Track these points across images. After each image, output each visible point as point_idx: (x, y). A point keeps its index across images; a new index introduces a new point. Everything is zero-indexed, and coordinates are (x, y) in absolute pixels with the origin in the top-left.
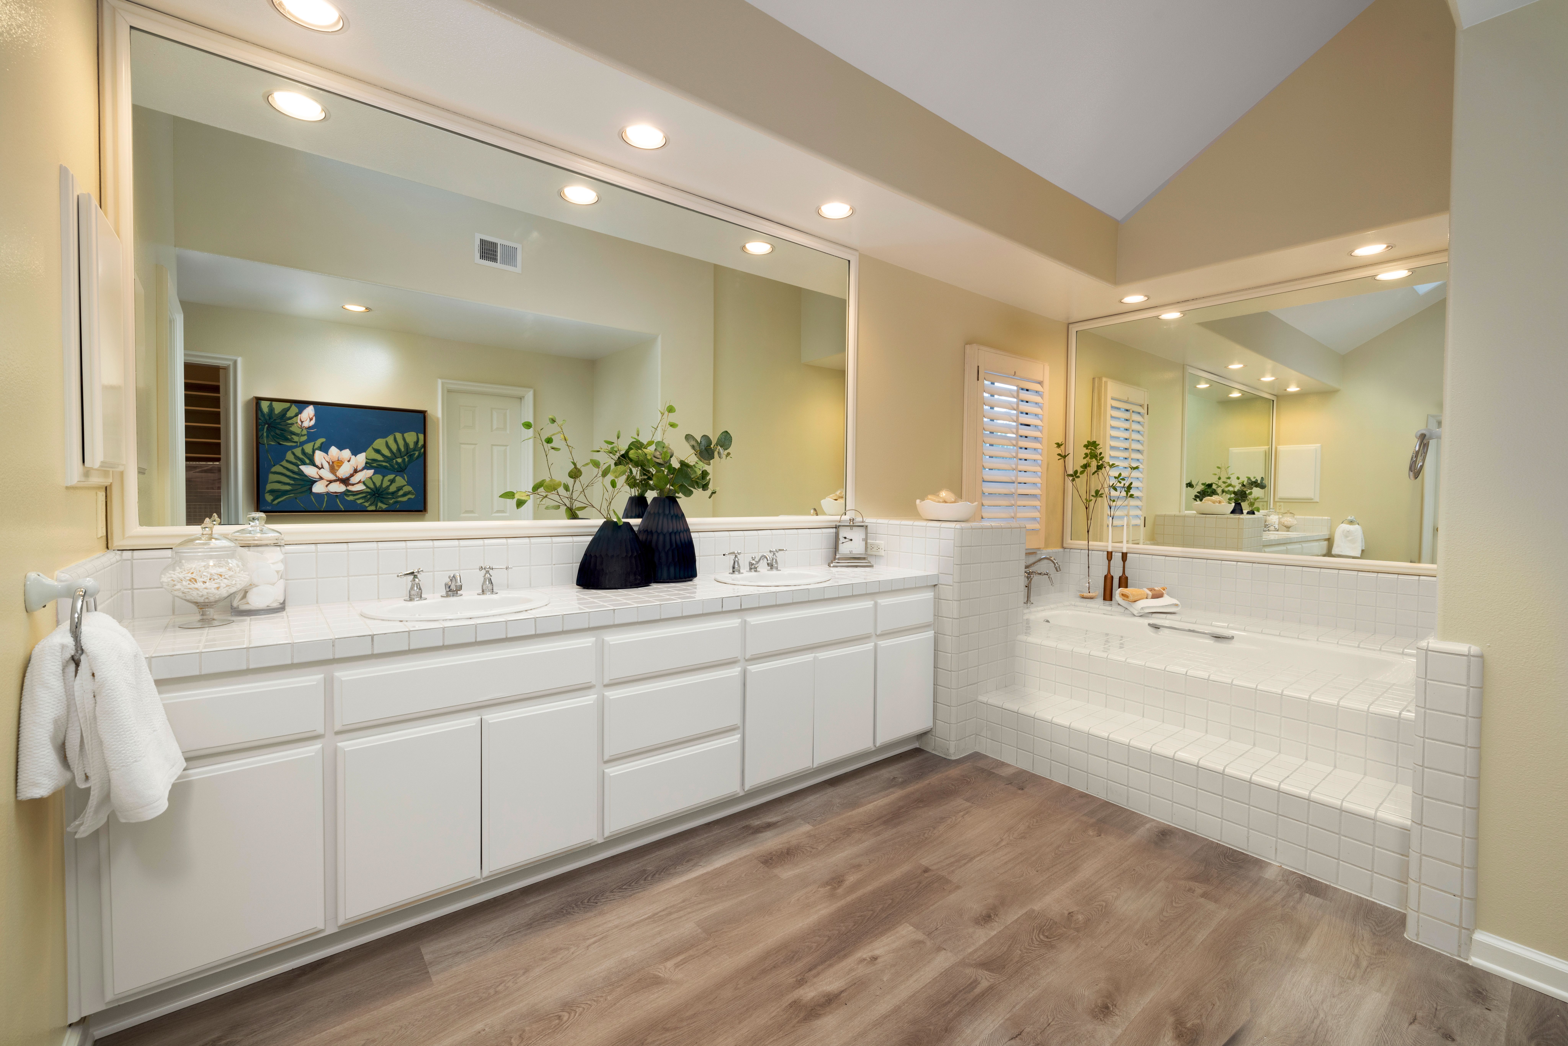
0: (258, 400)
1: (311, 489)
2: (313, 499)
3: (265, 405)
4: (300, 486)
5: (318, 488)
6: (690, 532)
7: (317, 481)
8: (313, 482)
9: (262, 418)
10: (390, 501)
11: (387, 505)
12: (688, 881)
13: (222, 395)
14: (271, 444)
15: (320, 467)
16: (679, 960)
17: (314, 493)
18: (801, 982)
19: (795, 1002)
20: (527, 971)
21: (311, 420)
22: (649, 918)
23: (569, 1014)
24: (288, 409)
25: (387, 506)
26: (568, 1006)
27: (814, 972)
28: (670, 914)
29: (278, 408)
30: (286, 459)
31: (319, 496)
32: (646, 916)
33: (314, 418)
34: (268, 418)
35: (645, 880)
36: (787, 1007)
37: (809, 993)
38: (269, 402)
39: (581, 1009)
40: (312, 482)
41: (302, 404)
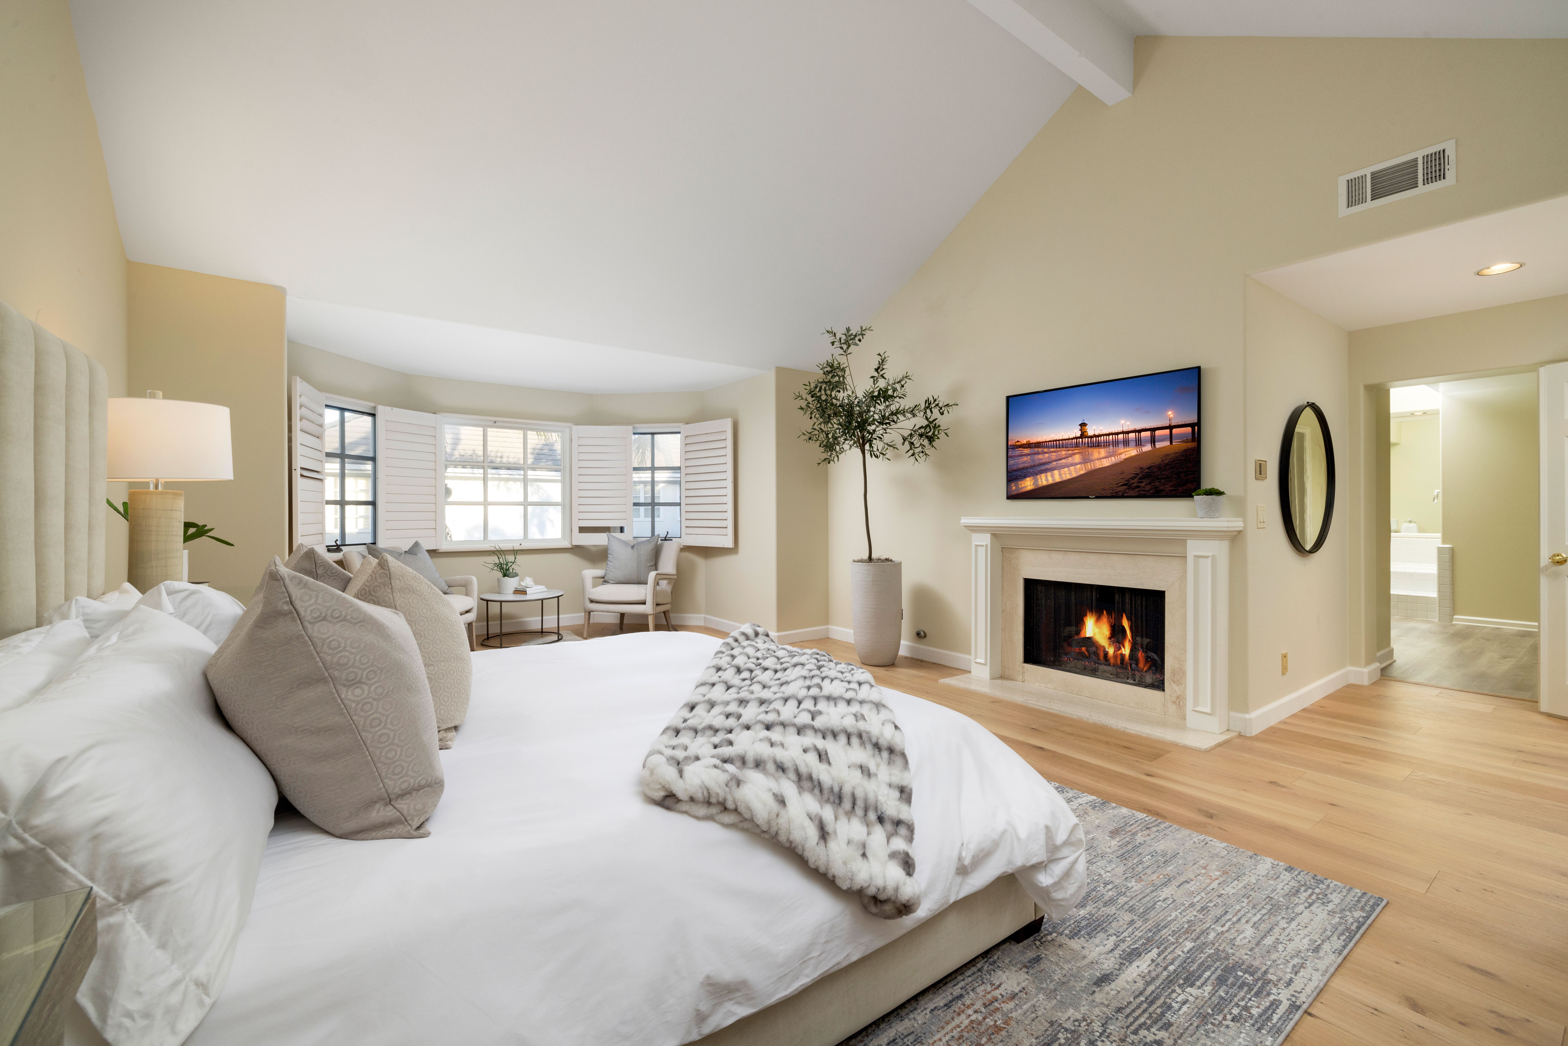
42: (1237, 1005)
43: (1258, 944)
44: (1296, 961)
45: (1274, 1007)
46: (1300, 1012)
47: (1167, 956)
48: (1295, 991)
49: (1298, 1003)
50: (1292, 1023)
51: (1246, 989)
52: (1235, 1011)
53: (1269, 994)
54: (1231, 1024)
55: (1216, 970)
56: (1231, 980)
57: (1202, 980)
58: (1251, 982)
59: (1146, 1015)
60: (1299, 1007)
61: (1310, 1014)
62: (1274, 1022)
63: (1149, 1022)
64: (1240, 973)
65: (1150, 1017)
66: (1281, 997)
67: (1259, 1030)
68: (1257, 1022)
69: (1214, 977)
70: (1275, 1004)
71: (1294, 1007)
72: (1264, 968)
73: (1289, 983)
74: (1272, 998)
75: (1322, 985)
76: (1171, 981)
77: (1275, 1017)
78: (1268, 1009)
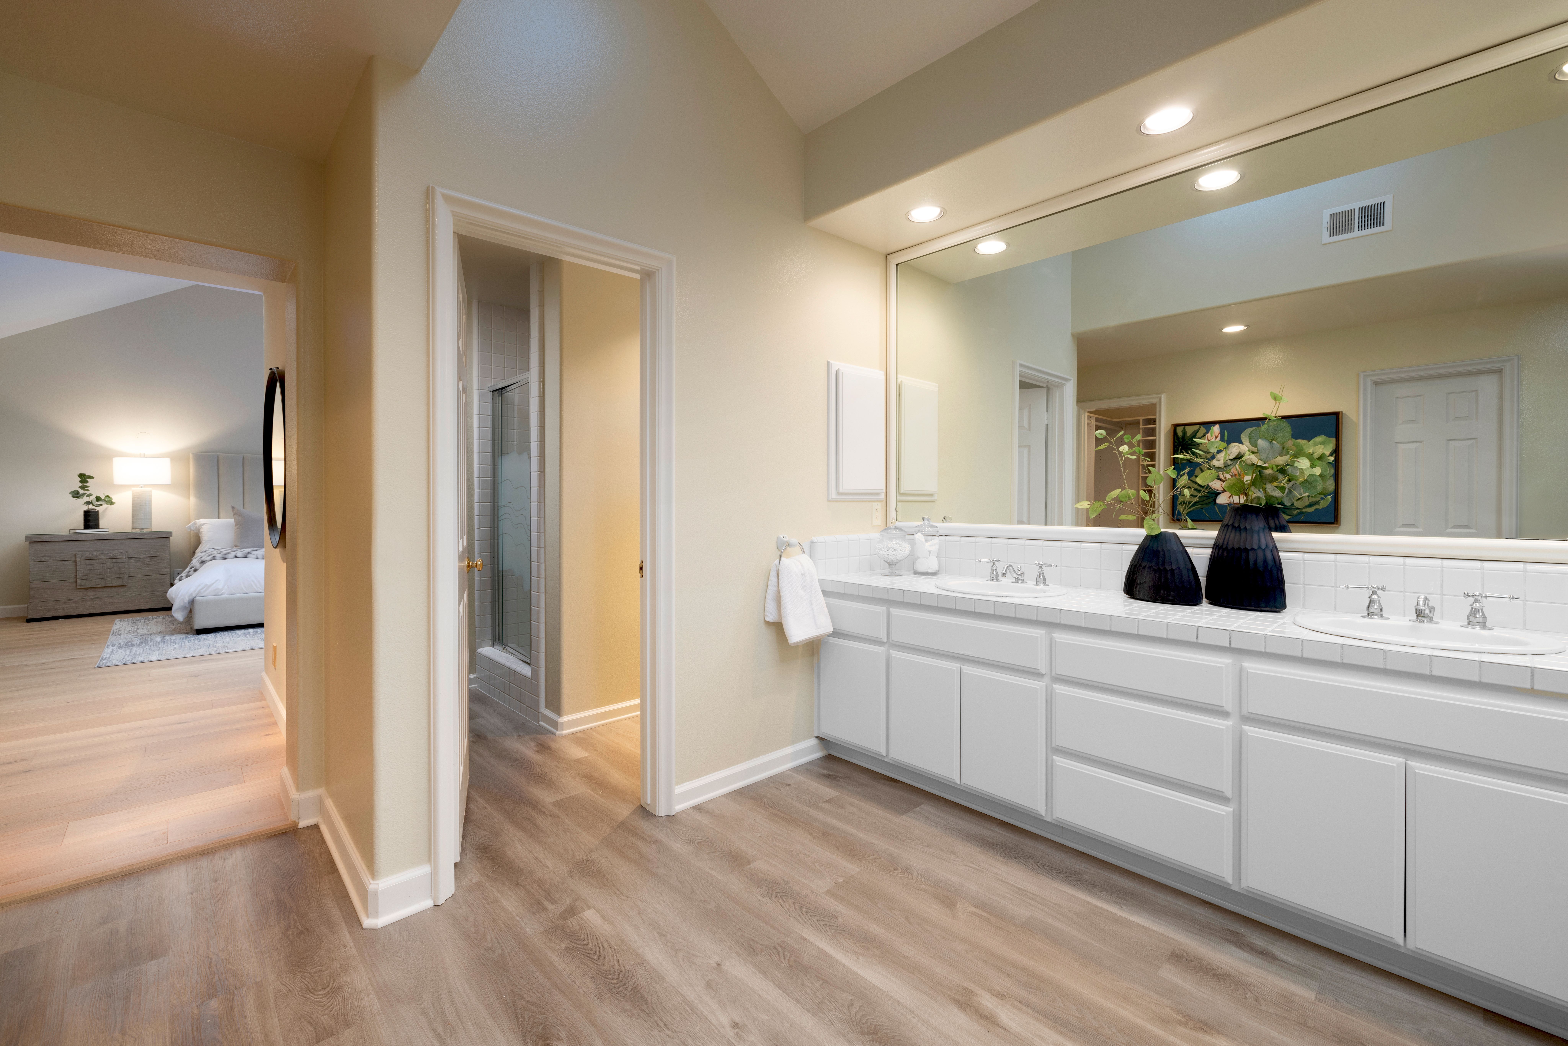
0: (1176, 426)
1: (1215, 500)
2: (1217, 509)
3: (1179, 430)
4: (1205, 498)
5: (1222, 500)
6: (1278, 551)
7: (1221, 493)
8: (1217, 494)
9: (1177, 442)
10: (1293, 512)
11: (1289, 515)
12: (1088, 902)
13: (1157, 426)
14: (1183, 463)
15: (1224, 480)
16: (980, 913)
17: (1218, 504)
18: (1000, 996)
19: (972, 992)
20: (928, 846)
21: (1216, 437)
22: (1019, 889)
23: (901, 872)
24: (1197, 431)
25: (1291, 517)
26: (907, 870)
27: (1016, 1003)
28: (1033, 899)
29: (1190, 430)
30: (1195, 474)
31: (1222, 506)
32: (1019, 886)
33: (1219, 436)
34: (1181, 440)
35: (1066, 877)
36: (963, 986)
37: (988, 1002)
38: (1182, 427)
39: (907, 876)
40: (1215, 494)
41: (1209, 424)
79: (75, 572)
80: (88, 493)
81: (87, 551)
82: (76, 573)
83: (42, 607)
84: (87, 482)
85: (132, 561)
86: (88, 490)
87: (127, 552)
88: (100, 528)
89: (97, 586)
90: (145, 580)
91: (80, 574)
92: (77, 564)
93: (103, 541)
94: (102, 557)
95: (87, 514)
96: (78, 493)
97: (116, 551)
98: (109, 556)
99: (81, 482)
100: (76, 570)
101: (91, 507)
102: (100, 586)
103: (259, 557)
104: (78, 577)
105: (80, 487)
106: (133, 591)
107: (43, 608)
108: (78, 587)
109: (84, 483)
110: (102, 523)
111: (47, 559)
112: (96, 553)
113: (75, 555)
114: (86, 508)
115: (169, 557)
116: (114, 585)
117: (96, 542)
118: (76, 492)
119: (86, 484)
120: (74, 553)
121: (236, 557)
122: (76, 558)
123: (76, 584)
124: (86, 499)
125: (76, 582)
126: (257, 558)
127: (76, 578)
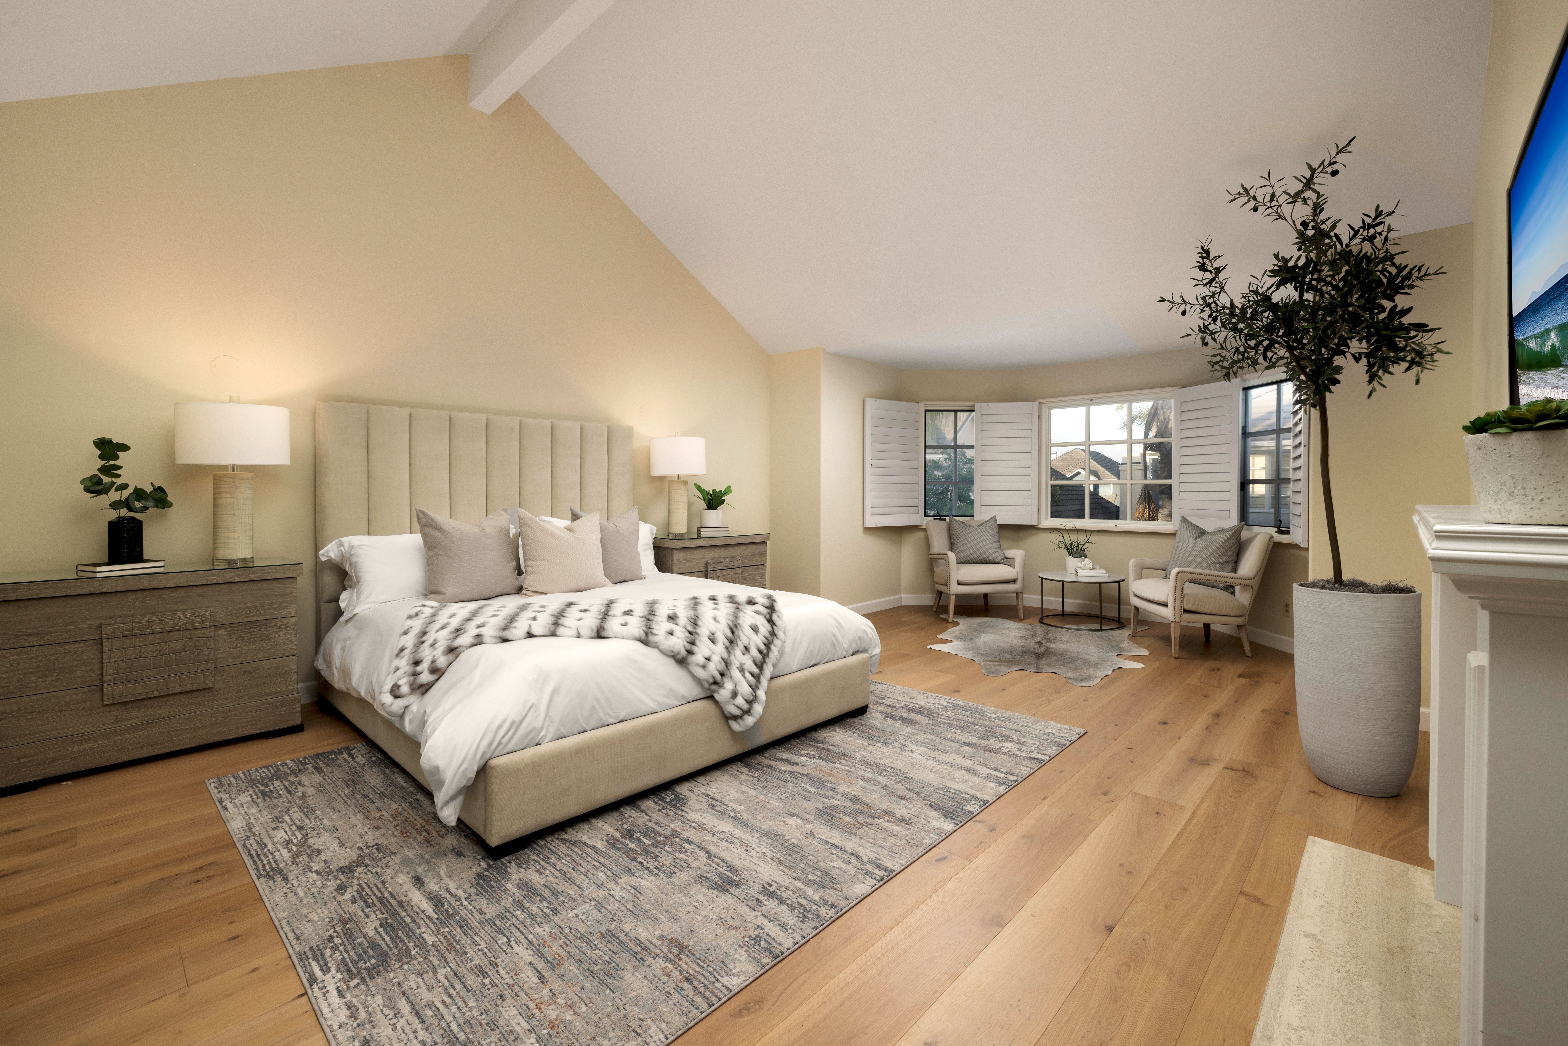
42: (342, 944)
43: (404, 993)
44: (363, 1015)
45: (324, 968)
46: (307, 985)
47: (424, 921)
48: (328, 991)
49: (315, 986)
50: (302, 974)
51: (356, 958)
52: (337, 941)
53: (338, 970)
54: (328, 934)
55: (389, 947)
56: (372, 953)
57: (383, 933)
58: (360, 965)
59: (370, 893)
60: (311, 985)
61: (302, 995)
62: (311, 960)
63: (364, 893)
64: (373, 961)
65: (367, 894)
66: (328, 976)
67: (311, 948)
68: (318, 950)
69: (381, 942)
70: (325, 969)
71: (313, 980)
72: (370, 984)
73: (341, 994)
74: (333, 971)
75: (322, 1020)
76: (394, 916)
77: (314, 964)
78: (326, 963)
79: (98, 666)
80: (119, 481)
81: (127, 616)
82: (102, 668)
83: (18, 759)
84: (117, 458)
85: (222, 632)
86: (119, 476)
87: (212, 613)
88: (145, 558)
89: (149, 696)
90: (250, 672)
91: (110, 671)
92: (105, 649)
93: (162, 591)
94: (160, 628)
95: (115, 528)
96: (100, 482)
97: (191, 613)
98: (175, 625)
99: (101, 457)
100: (102, 662)
101: (124, 512)
102: (156, 694)
103: (582, 632)
104: (106, 678)
105: (103, 470)
106: (225, 699)
107: (24, 760)
108: (106, 702)
109: (109, 460)
110: (149, 547)
111: (33, 640)
112: (146, 618)
113: (100, 627)
114: (113, 515)
115: (295, 619)
116: (186, 689)
117: (146, 593)
118: (95, 480)
119: (112, 462)
120: (98, 622)
121: (530, 635)
122: (101, 634)
123: (103, 695)
124: (114, 496)
125: (102, 690)
126: (579, 636)
127: (103, 681)
